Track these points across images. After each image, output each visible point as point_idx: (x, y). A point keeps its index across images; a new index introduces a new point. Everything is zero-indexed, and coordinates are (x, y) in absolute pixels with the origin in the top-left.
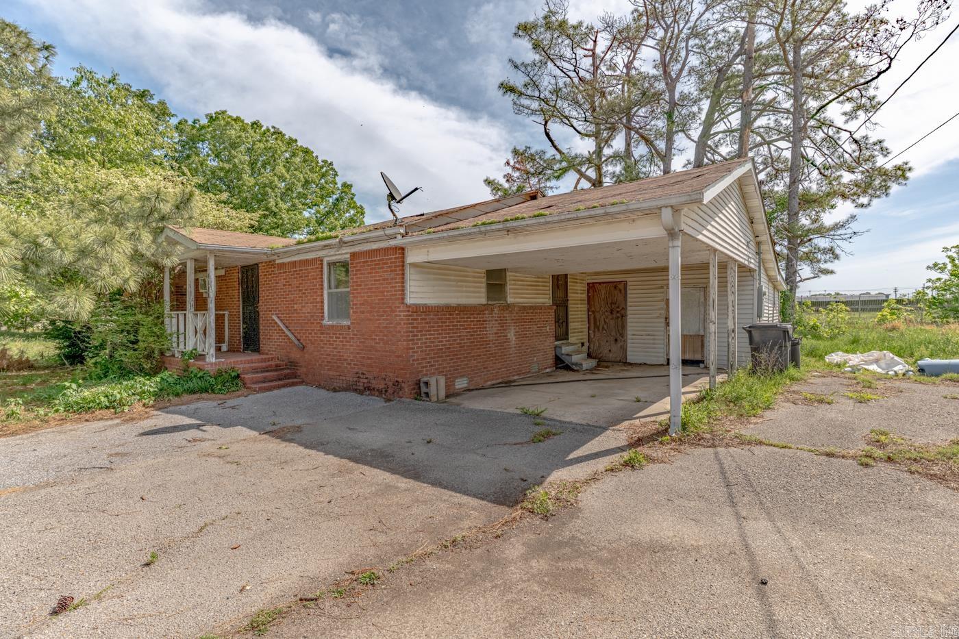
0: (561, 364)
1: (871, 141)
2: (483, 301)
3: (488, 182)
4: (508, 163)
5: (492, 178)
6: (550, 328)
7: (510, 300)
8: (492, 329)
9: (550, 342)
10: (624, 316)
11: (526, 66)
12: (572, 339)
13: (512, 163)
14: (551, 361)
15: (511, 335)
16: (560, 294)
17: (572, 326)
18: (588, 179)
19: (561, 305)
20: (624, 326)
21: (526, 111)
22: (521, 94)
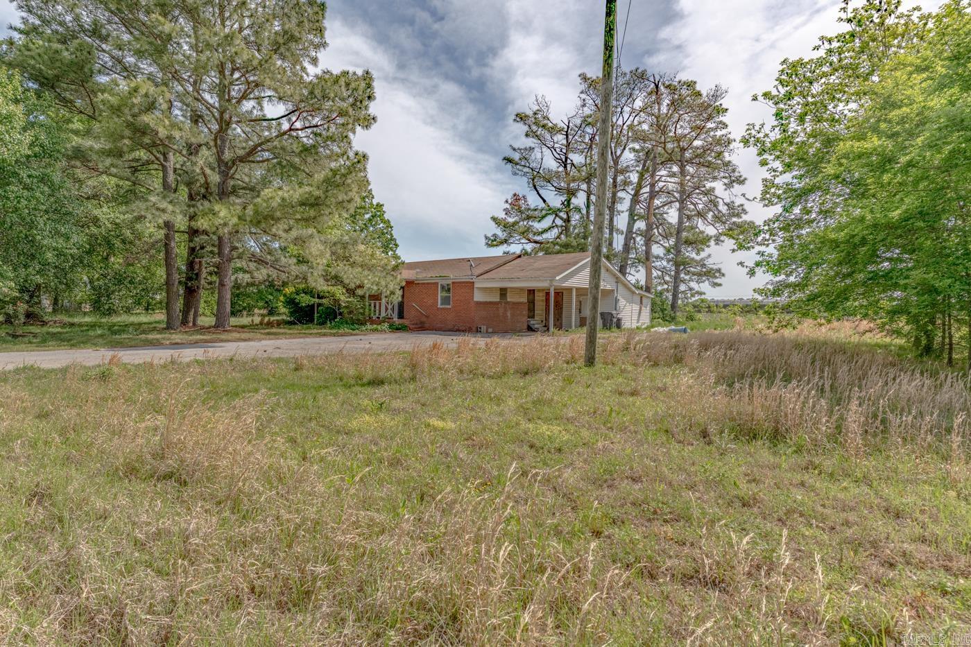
0: (530, 329)
1: (736, 205)
2: (498, 300)
3: (494, 219)
4: (507, 202)
5: (496, 216)
6: (525, 312)
7: (509, 300)
8: (501, 311)
9: (525, 319)
10: (562, 308)
11: (521, 150)
12: (536, 318)
13: (510, 201)
14: (526, 327)
15: (509, 314)
16: (531, 297)
17: (536, 312)
18: (561, 218)
19: (532, 303)
20: (562, 313)
21: (520, 173)
22: (517, 164)
